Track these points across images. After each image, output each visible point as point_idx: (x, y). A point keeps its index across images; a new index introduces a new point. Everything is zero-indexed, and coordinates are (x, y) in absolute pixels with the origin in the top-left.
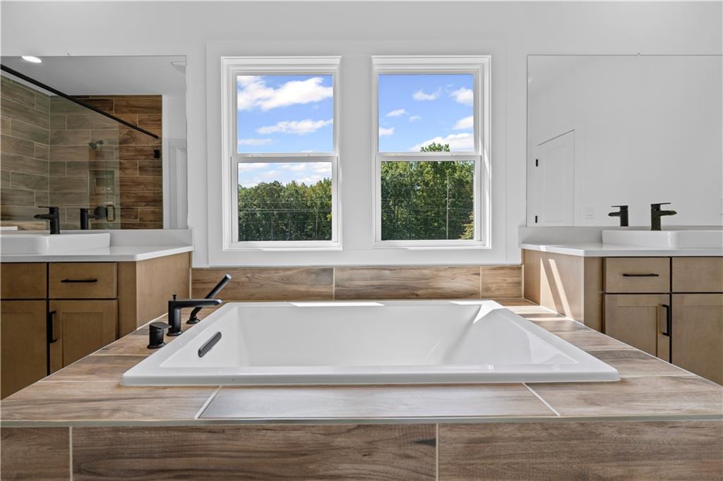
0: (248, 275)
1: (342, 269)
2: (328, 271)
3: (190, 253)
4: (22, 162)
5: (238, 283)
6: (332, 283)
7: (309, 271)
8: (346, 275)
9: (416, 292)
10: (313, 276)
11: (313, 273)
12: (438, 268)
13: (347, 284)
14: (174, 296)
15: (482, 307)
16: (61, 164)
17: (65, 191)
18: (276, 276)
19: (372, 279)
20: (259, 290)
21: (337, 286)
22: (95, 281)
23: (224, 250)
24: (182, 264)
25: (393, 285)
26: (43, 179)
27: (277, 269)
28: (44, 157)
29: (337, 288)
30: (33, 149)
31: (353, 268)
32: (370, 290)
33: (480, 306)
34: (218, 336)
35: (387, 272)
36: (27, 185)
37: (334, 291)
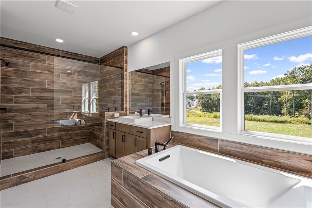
0: (187, 136)
1: (222, 140)
2: (216, 140)
3: (170, 126)
4: (146, 91)
5: (184, 138)
6: (218, 146)
7: (208, 139)
8: (224, 143)
9: (262, 160)
10: (210, 141)
11: (210, 140)
12: (277, 151)
13: (225, 148)
14: (157, 141)
15: (301, 181)
16: (154, 90)
17: (155, 98)
18: (196, 138)
19: (236, 148)
20: (190, 142)
21: (220, 147)
22: (142, 132)
23: (180, 126)
24: (168, 129)
25: (248, 154)
26: (151, 95)
27: (197, 136)
28: (151, 88)
29: (220, 148)
30: (148, 87)
31: (227, 141)
32: (235, 153)
33: (301, 180)
34: (169, 156)
35: (245, 146)
36: (147, 97)
37: (218, 149)
